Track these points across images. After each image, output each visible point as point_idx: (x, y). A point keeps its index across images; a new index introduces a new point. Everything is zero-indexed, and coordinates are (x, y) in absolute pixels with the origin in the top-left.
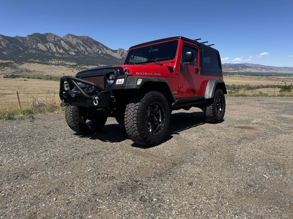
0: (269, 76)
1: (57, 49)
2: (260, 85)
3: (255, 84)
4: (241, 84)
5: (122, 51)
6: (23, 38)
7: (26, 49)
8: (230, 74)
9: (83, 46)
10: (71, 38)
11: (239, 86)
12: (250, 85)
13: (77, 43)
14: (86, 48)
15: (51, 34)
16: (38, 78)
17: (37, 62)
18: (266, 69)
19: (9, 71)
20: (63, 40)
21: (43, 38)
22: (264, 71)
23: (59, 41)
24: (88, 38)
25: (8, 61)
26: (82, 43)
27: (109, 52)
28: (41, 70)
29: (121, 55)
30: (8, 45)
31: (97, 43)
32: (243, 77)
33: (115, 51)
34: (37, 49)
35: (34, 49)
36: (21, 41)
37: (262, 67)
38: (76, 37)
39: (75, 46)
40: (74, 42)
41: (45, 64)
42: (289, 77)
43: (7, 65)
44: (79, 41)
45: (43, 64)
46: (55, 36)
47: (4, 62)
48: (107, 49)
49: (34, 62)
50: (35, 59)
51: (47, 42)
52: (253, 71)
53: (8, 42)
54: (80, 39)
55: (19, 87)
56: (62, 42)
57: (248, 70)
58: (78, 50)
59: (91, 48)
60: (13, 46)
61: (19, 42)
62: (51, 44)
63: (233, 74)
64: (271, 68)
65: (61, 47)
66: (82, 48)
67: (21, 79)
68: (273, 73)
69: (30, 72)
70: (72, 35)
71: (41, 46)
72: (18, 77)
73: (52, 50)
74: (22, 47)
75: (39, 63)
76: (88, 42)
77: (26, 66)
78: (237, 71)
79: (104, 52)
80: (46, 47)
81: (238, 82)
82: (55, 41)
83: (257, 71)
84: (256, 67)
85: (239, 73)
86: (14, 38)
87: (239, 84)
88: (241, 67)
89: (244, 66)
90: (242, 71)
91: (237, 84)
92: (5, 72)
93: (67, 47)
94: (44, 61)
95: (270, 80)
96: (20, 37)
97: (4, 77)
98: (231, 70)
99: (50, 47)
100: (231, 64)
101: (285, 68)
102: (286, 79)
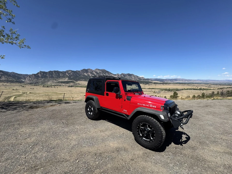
0: (189, 84)
1: (91, 75)
2: (183, 88)
3: (181, 88)
4: (173, 88)
5: (118, 75)
6: (79, 71)
7: (79, 75)
8: (168, 83)
9: (102, 73)
10: (97, 70)
11: (172, 89)
12: (178, 89)
13: (100, 72)
14: (103, 74)
15: (90, 69)
16: (81, 87)
17: (83, 81)
18: (188, 81)
19: (72, 84)
20: (94, 71)
21: (86, 71)
22: (186, 82)
23: (93, 72)
24: (104, 70)
25: (72, 80)
26: (102, 72)
27: (113, 75)
28: (84, 84)
29: (118, 76)
30: (73, 74)
31: (108, 72)
32: (175, 85)
33: (115, 75)
34: (84, 75)
35: (83, 75)
36: (78, 72)
37: (185, 80)
38: (100, 70)
39: (99, 73)
40: (98, 72)
41: (86, 81)
42: (200, 85)
43: (72, 82)
44: (101, 71)
45: (85, 81)
46: (91, 70)
47: (71, 81)
48: (112, 74)
49: (82, 80)
50: (83, 79)
51: (88, 72)
52: (181, 82)
53: (73, 73)
54: (101, 70)
55: (70, 91)
56: (94, 72)
57: (178, 81)
58: (100, 75)
59: (105, 74)
60: (75, 74)
61: (77, 72)
62: (89, 73)
63: (170, 83)
64: (190, 80)
65: (93, 74)
66: (102, 74)
67: (75, 87)
68: (191, 83)
69: (80, 84)
70: (98, 69)
71: (85, 74)
72: (73, 86)
73: (89, 75)
74: (78, 74)
75: (84, 81)
76: (104, 71)
77: (79, 82)
78: (172, 82)
79: (111, 75)
80: (87, 74)
81: (172, 87)
82: (91, 72)
83: (183, 82)
84: (182, 80)
85: (173, 83)
86: (75, 71)
87: (172, 88)
88: (174, 80)
89: (176, 80)
90: (175, 82)
91: (171, 88)
92: (70, 85)
93: (95, 74)
94: (86, 80)
95: (189, 86)
96: (78, 71)
97: (68, 87)
98: (169, 82)
99: (89, 74)
100: (169, 79)
101: (198, 80)
102: (198, 85)
